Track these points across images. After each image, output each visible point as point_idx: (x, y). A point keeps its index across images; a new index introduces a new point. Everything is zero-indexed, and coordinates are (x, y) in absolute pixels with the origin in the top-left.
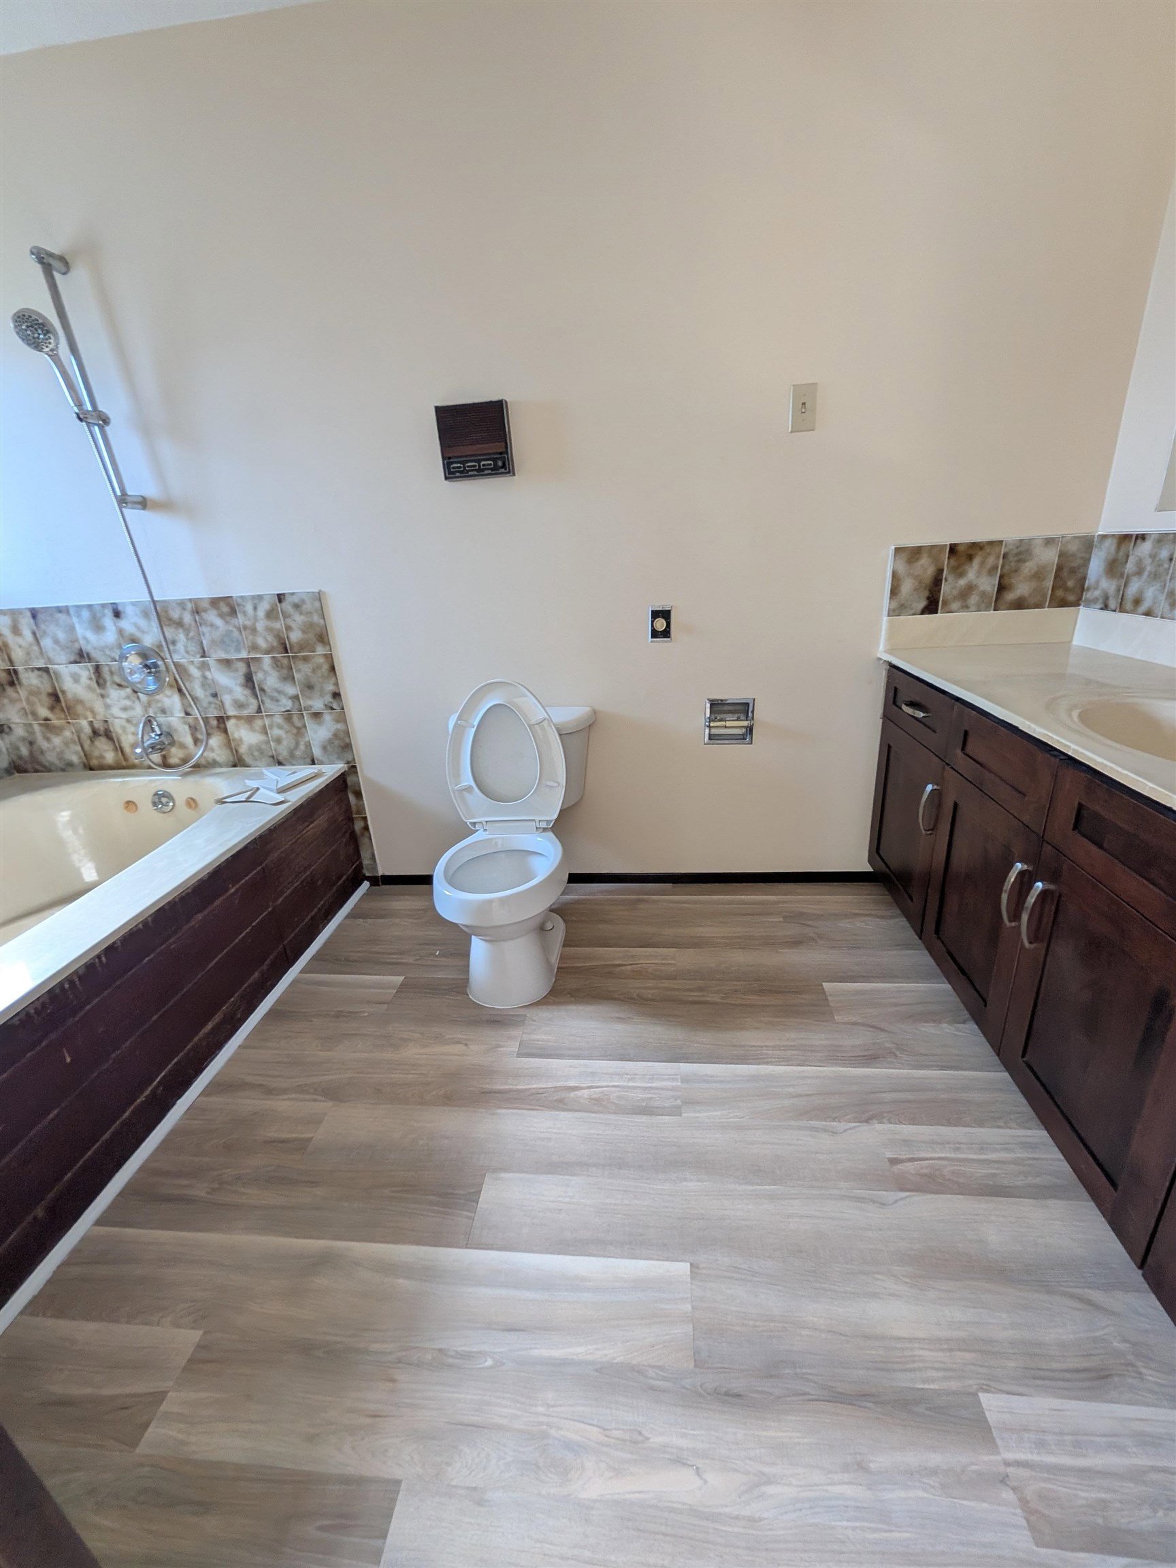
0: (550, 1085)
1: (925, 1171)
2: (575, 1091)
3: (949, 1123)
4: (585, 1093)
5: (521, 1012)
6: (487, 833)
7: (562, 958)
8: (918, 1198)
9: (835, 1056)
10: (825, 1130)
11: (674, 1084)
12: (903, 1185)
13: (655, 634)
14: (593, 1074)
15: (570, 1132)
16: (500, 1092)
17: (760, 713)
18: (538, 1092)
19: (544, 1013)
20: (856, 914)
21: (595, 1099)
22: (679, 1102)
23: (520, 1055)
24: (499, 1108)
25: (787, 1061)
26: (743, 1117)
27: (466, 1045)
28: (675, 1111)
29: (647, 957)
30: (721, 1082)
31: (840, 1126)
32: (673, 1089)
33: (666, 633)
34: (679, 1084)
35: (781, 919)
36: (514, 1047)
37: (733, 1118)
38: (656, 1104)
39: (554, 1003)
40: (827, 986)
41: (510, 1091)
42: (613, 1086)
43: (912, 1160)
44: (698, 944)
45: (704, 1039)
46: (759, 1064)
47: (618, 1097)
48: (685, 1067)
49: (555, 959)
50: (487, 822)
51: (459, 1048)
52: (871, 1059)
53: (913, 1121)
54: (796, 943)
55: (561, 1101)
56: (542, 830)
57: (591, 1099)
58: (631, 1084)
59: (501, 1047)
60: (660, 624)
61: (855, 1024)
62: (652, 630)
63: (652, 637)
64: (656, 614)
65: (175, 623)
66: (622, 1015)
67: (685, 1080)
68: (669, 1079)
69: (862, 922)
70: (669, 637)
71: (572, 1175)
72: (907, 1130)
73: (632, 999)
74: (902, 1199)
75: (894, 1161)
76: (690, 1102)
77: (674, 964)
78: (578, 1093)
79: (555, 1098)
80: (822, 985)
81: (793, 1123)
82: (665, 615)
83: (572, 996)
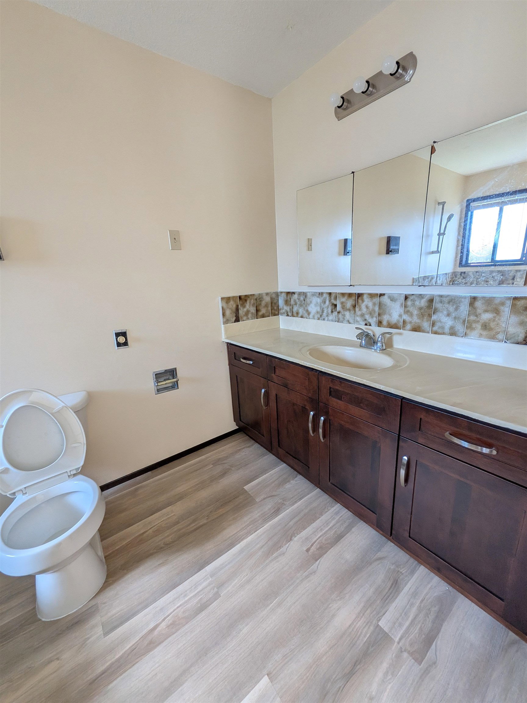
0: (137, 638)
1: (318, 546)
2: (156, 629)
3: (314, 521)
4: (163, 625)
5: (93, 603)
6: (27, 495)
7: (105, 549)
8: (322, 560)
9: (266, 518)
10: (280, 555)
11: (208, 581)
12: (316, 558)
13: (119, 345)
14: (162, 609)
15: (166, 658)
16: (103, 673)
18: (132, 650)
19: (110, 593)
20: (239, 450)
21: (171, 624)
22: (216, 590)
23: (106, 634)
24: (109, 684)
25: (249, 533)
27: (58, 659)
28: (217, 596)
29: (157, 519)
30: (229, 563)
32: (209, 584)
33: (126, 344)
34: (211, 579)
35: (212, 466)
36: (99, 631)
38: (205, 600)
39: (114, 582)
40: (246, 487)
41: (112, 664)
42: (178, 607)
45: (209, 547)
46: (240, 542)
47: (184, 612)
48: (209, 568)
49: (100, 553)
50: (25, 488)
51: (54, 665)
52: (277, 511)
53: (304, 528)
54: (224, 474)
55: (151, 643)
56: (73, 476)
57: (168, 627)
58: (186, 599)
59: (88, 638)
60: (121, 339)
61: (264, 499)
62: (117, 343)
63: (117, 347)
64: (118, 335)
66: (161, 561)
67: (212, 575)
68: (204, 581)
69: (243, 452)
70: (128, 345)
71: (181, 685)
72: (304, 534)
73: (162, 548)
74: (319, 564)
75: (308, 550)
76: (221, 585)
77: (174, 515)
78: (159, 629)
79: (145, 645)
80: (244, 489)
82: (124, 334)
83: (124, 570)
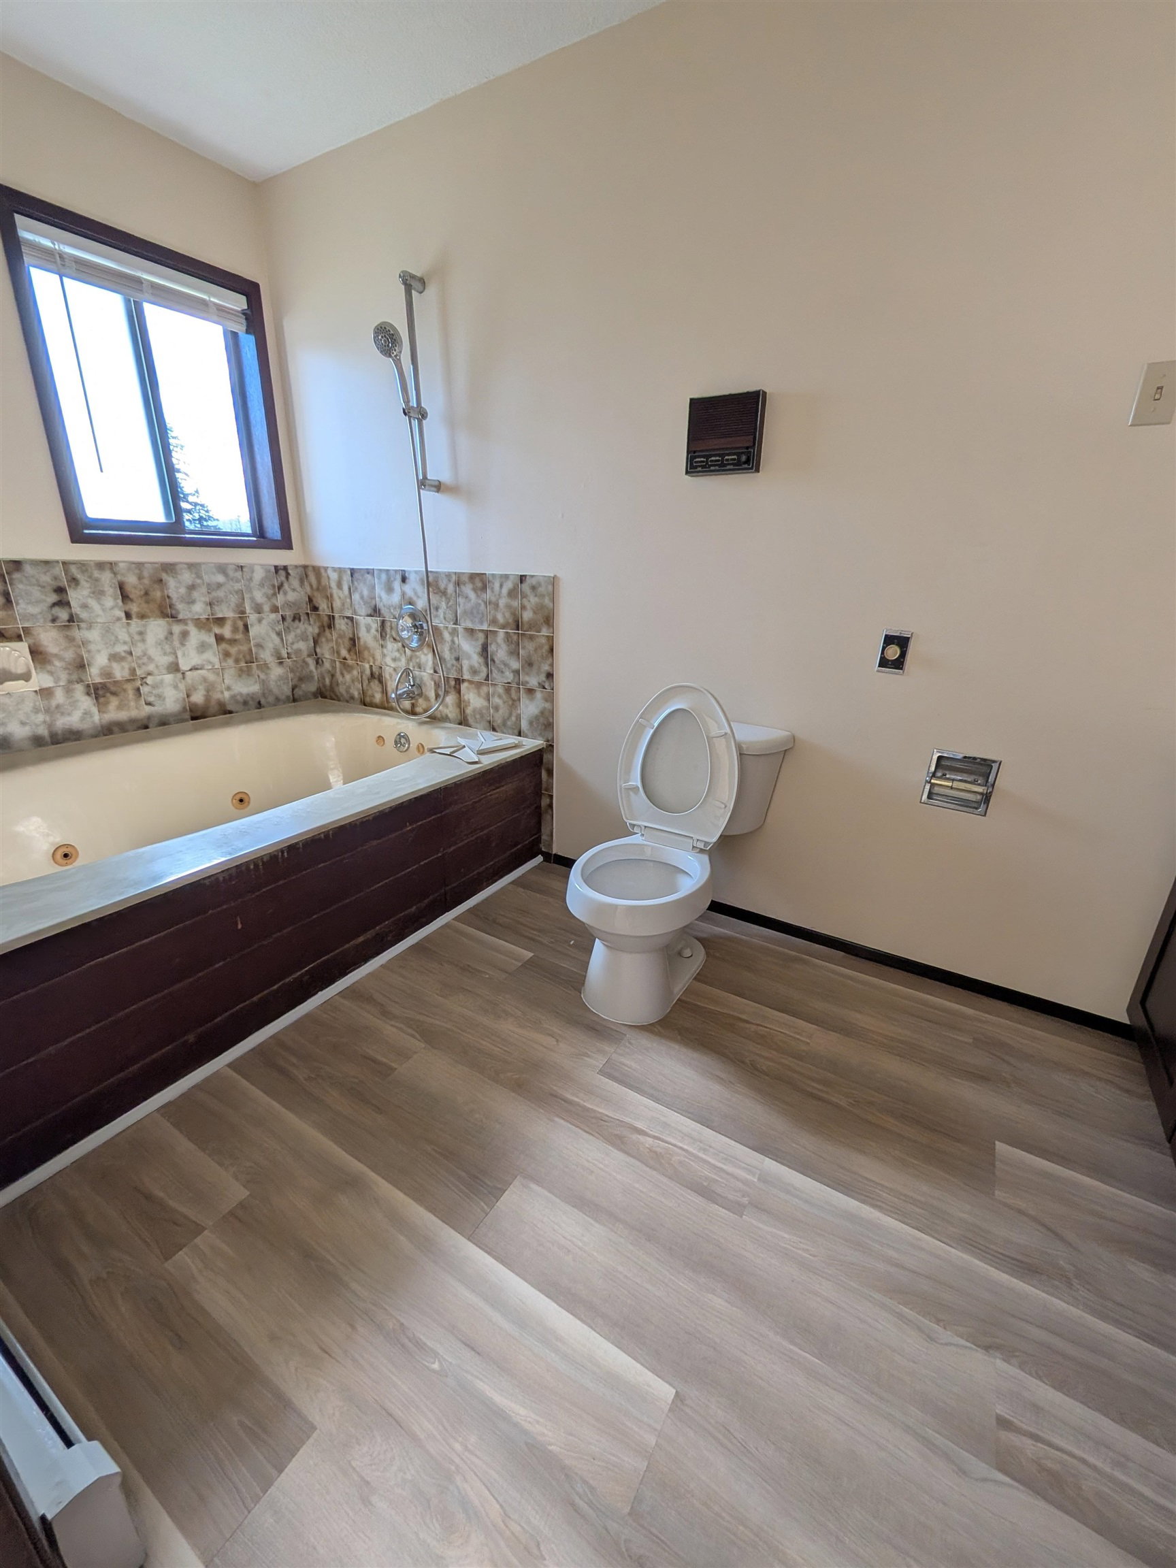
0: (617, 1116)
1: (1049, 1464)
2: (640, 1134)
3: (1121, 1419)
4: (649, 1141)
5: (623, 1030)
6: (644, 838)
7: (688, 991)
8: (1021, 1496)
9: (973, 1241)
10: (920, 1329)
11: (749, 1177)
12: (1005, 1462)
13: (884, 663)
14: (668, 1126)
15: (615, 1174)
16: (566, 1101)
17: (1004, 781)
18: (601, 1119)
19: (645, 1041)
20: (1087, 1073)
21: (655, 1152)
22: (745, 1200)
23: (602, 1072)
24: (558, 1116)
25: (903, 1217)
26: (814, 1256)
27: (557, 1041)
28: (737, 1208)
29: (778, 1023)
30: (806, 1201)
31: (946, 1335)
32: (745, 1182)
33: (898, 664)
34: (756, 1180)
35: (971, 1041)
36: (600, 1061)
37: (804, 1250)
38: (719, 1190)
39: (659, 1034)
40: (1000, 1146)
41: (578, 1104)
42: (681, 1148)
43: (1035, 1438)
44: (846, 1030)
45: (806, 1143)
46: (863, 1202)
47: (680, 1162)
48: (770, 1165)
49: (678, 989)
50: (645, 827)
51: (550, 1041)
52: (1027, 1268)
53: (1060, 1386)
54: (980, 1077)
55: (620, 1138)
56: (698, 850)
57: (650, 1150)
58: (701, 1155)
59: (588, 1056)
60: (893, 652)
61: (1020, 1212)
62: (881, 657)
63: (879, 666)
64: (889, 640)
65: (441, 592)
66: (723, 1075)
67: (764, 1178)
68: (744, 1168)
69: (1092, 1086)
70: (901, 669)
71: (596, 1220)
72: (1043, 1392)
73: (743, 1062)
74: (996, 1482)
75: (1003, 1423)
76: (758, 1207)
77: (808, 1043)
78: (641, 1138)
79: (616, 1132)
80: (994, 1144)
81: (877, 1296)
82: (902, 642)
83: (680, 1034)
